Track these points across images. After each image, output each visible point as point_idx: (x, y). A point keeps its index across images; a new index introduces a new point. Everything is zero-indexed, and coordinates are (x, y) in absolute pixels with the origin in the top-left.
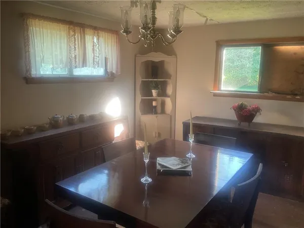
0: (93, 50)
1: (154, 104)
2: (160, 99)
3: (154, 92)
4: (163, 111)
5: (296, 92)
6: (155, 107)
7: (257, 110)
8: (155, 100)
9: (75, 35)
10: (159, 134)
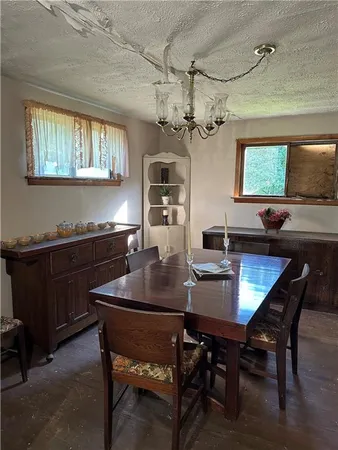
0: (100, 147)
1: (165, 213)
2: (171, 207)
3: (165, 199)
4: (175, 222)
5: (327, 195)
6: (167, 216)
7: (286, 215)
8: (165, 208)
9: (80, 129)
10: (172, 248)
